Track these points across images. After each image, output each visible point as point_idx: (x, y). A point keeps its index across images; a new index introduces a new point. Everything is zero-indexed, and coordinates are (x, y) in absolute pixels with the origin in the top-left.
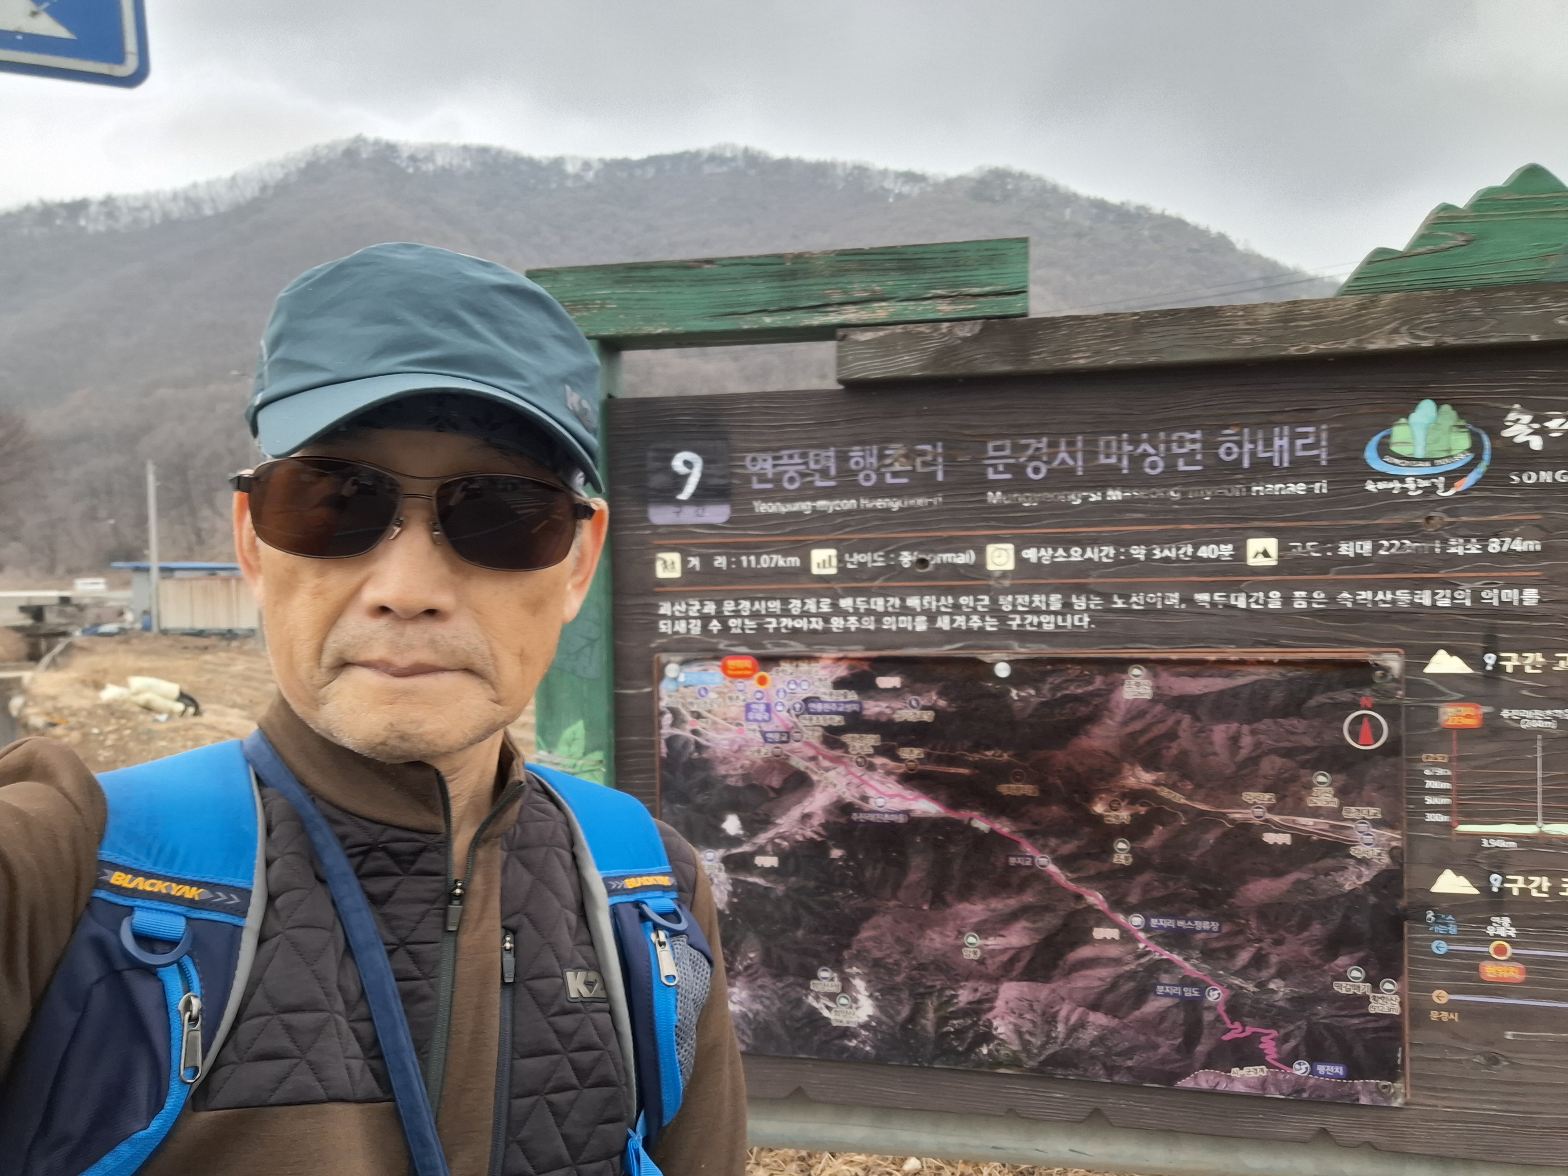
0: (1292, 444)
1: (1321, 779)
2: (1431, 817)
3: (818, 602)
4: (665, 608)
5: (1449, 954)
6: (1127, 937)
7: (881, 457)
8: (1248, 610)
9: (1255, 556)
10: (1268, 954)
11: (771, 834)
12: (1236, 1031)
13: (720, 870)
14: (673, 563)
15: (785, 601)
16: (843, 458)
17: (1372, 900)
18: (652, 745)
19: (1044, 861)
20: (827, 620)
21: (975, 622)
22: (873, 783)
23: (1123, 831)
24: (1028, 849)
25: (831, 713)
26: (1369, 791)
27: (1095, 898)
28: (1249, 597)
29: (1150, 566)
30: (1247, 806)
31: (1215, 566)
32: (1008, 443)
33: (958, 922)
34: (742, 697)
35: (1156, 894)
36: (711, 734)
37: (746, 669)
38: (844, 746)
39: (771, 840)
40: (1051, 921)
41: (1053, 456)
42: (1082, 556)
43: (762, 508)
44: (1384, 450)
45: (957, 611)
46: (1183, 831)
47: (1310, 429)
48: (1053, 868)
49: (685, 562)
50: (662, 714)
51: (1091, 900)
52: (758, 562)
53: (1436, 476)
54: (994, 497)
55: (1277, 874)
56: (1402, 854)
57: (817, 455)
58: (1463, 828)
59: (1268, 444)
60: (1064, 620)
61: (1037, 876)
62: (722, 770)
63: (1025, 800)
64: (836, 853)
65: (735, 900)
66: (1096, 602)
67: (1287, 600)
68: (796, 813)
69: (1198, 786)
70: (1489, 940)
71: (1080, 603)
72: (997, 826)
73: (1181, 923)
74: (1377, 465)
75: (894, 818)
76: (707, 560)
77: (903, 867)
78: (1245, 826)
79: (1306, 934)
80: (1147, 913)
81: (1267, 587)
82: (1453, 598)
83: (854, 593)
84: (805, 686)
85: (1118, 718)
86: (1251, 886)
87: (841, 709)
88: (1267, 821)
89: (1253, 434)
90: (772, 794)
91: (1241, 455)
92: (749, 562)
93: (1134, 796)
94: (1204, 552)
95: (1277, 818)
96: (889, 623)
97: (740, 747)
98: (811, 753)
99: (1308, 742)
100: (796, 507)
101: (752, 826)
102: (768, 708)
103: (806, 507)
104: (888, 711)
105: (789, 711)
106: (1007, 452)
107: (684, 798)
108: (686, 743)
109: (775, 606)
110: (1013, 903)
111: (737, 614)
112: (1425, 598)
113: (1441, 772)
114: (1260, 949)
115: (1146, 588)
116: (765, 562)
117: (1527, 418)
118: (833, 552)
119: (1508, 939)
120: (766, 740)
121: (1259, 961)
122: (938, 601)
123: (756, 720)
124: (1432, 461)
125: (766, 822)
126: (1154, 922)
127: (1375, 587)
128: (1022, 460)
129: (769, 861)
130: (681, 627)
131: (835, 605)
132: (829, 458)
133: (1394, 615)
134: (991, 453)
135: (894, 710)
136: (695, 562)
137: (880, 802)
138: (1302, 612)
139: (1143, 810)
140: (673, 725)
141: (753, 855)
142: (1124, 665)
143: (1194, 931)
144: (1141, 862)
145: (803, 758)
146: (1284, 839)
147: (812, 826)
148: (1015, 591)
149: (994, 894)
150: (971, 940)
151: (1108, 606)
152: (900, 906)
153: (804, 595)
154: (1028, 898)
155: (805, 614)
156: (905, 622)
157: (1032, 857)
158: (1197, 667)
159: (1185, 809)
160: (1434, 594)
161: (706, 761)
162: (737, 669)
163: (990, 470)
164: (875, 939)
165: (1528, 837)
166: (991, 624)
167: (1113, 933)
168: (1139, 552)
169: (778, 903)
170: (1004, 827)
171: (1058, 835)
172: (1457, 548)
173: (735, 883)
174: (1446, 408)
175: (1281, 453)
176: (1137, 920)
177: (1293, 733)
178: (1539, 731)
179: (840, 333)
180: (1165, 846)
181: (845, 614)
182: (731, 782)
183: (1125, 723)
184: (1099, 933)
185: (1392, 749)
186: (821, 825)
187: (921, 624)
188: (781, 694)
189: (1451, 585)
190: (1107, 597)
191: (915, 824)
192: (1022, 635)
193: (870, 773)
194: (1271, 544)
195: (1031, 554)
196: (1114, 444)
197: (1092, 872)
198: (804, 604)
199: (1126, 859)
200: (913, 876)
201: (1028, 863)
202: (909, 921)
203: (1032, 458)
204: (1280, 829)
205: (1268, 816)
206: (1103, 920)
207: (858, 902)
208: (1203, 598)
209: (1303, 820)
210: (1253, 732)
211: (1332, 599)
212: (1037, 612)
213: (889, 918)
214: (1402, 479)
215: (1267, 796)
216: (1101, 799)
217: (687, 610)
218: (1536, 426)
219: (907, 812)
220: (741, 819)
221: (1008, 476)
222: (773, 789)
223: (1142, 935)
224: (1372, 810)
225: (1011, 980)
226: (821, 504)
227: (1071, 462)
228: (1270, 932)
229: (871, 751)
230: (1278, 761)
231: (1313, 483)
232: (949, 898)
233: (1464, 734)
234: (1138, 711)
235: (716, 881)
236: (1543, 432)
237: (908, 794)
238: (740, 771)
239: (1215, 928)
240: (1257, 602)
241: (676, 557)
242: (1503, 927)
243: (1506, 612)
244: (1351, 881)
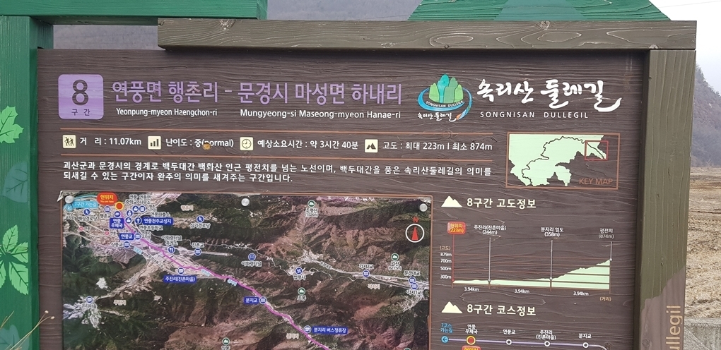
0: (385, 93)
1: (395, 257)
2: (442, 277)
3: (151, 164)
4: (67, 165)
5: (449, 342)
6: (303, 337)
7: (186, 88)
8: (364, 174)
9: (368, 148)
10: (368, 343)
11: (122, 288)
13: (95, 307)
14: (72, 140)
15: (133, 163)
16: (165, 87)
17: (415, 315)
18: (60, 239)
19: (264, 301)
20: (155, 173)
21: (233, 177)
22: (177, 261)
23: (302, 284)
24: (255, 293)
25: (156, 224)
26: (415, 264)
27: (288, 318)
28: (365, 168)
29: (320, 151)
30: (361, 271)
31: (349, 152)
32: (250, 85)
33: (220, 333)
34: (108, 215)
35: (317, 315)
36: (91, 235)
37: (111, 200)
38: (163, 241)
39: (123, 291)
40: (267, 330)
41: (273, 93)
42: (287, 145)
43: (121, 112)
44: (426, 98)
45: (224, 171)
46: (331, 283)
47: (394, 86)
48: (268, 303)
49: (78, 141)
50: (65, 223)
51: (286, 319)
52: (119, 142)
53: (448, 112)
54: (244, 113)
55: (373, 304)
56: (429, 293)
57: (150, 85)
58: (456, 282)
59: (375, 92)
60: (278, 177)
61: (259, 307)
62: (96, 254)
63: (256, 269)
64: (157, 298)
65: (103, 323)
66: (293, 168)
67: (382, 170)
68: (136, 277)
69: (339, 261)
70: (466, 336)
71: (285, 168)
72: (241, 282)
73: (328, 330)
74: (423, 106)
75: (188, 279)
76: (91, 140)
77: (192, 307)
78: (360, 280)
79: (385, 333)
80: (313, 325)
81: (373, 164)
82: (454, 171)
83: (170, 160)
84: (142, 209)
85: (302, 227)
86: (361, 310)
87: (161, 222)
88: (369, 278)
89: (368, 87)
90: (124, 267)
91: (362, 97)
92: (114, 141)
93: (308, 266)
94: (344, 145)
95: (374, 277)
96: (189, 177)
97: (106, 242)
98: (145, 245)
99: (390, 240)
100: (140, 112)
101: (113, 284)
102: (122, 221)
103: (145, 112)
104: (187, 223)
105: (133, 223)
106: (250, 89)
107: (76, 269)
108: (77, 239)
109: (128, 165)
110: (247, 321)
111: (107, 169)
112: (442, 170)
113: (447, 255)
114: (365, 341)
115: (318, 162)
116: (123, 141)
117: (488, 85)
118: (159, 138)
119: (474, 335)
120: (121, 239)
122: (215, 166)
123: (116, 227)
124: (447, 105)
125: (120, 282)
126: (316, 329)
127: (421, 165)
128: (257, 94)
129: (122, 302)
130: (76, 176)
131: (160, 166)
132: (157, 87)
133: (429, 178)
134: (242, 90)
135: (189, 223)
136: (84, 140)
137: (181, 271)
138: (388, 176)
139: (312, 273)
140: (69, 230)
141: (113, 299)
142: (305, 201)
143: (335, 333)
144: (311, 300)
145: (140, 248)
146: (377, 286)
147: (144, 284)
148: (252, 162)
149: (238, 317)
150: (226, 341)
151: (299, 171)
152: (189, 325)
153: (143, 161)
154: (255, 319)
155: (144, 171)
156: (197, 176)
157: (258, 298)
159: (332, 273)
160: (446, 169)
161: (88, 249)
162: (105, 200)
163: (242, 98)
164: (176, 342)
165: (483, 286)
166: (241, 178)
167: (296, 336)
168: (314, 144)
169: (126, 325)
170: (244, 283)
171: (270, 287)
172: (456, 146)
173: (103, 314)
174: (453, 79)
175: (381, 97)
176: (308, 329)
177: (382, 235)
178: (490, 235)
179: (159, 21)
180: (322, 291)
181: (165, 172)
182: (101, 260)
183: (305, 230)
184: (289, 336)
185: (426, 242)
186: (149, 283)
187: (206, 178)
188: (130, 213)
189: (455, 165)
190: (299, 166)
191: (199, 282)
192: (256, 183)
193: (176, 256)
194: (375, 142)
195: (262, 143)
196: (303, 88)
197: (287, 305)
198: (143, 165)
199: (304, 298)
200: (197, 310)
201: (256, 301)
202: (195, 333)
203: (263, 93)
204: (376, 282)
205: (370, 275)
206: (292, 329)
207: (169, 323)
208: (344, 168)
209: (386, 277)
210: (365, 235)
211: (402, 170)
212: (265, 172)
213: (184, 331)
214: (434, 113)
215: (370, 265)
216: (292, 268)
217: (79, 167)
218: (491, 90)
219: (194, 276)
220: (106, 280)
221: (251, 102)
222: (124, 264)
223: (309, 336)
224: (417, 272)
226: (153, 112)
227: (282, 97)
228: (369, 332)
229: (177, 244)
230: (376, 248)
231: (395, 113)
232: (215, 321)
233: (457, 236)
234: (312, 223)
235: (92, 313)
236: (495, 93)
237: (195, 266)
238: (106, 255)
239: (344, 332)
240: (369, 171)
241: (74, 137)
242: (472, 329)
243: (477, 178)
244: (407, 306)
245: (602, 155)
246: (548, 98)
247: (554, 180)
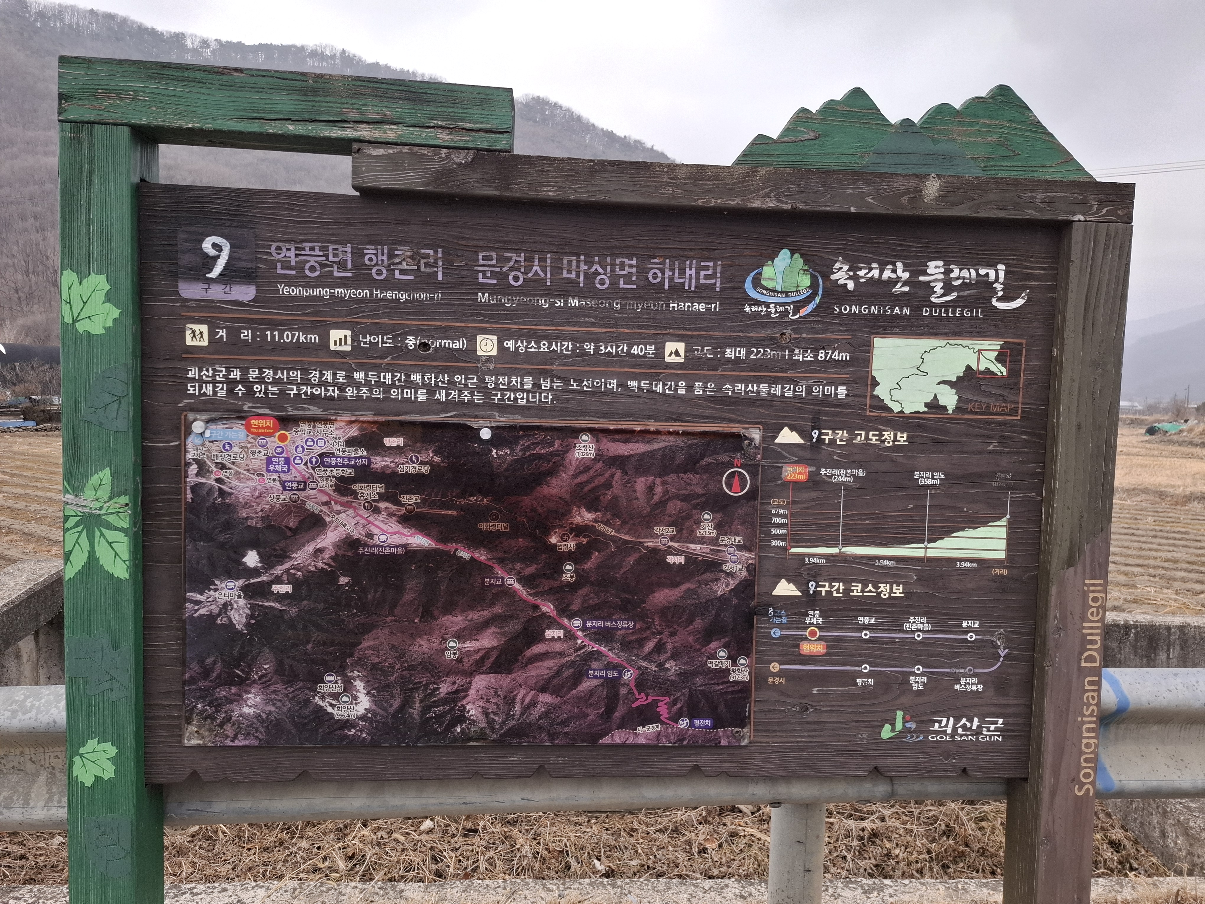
0: (698, 273)
1: (706, 517)
2: (775, 543)
3: (335, 374)
4: (193, 373)
5: (781, 637)
6: (570, 635)
7: (391, 256)
8: (664, 394)
9: (670, 355)
10: (667, 642)
11: (287, 566)
12: (642, 700)
13: (240, 597)
14: (201, 333)
15: (305, 372)
16: (358, 254)
17: (735, 601)
18: (179, 491)
19: (511, 581)
20: (342, 389)
21: (466, 396)
22: (376, 523)
23: (570, 556)
24: (500, 572)
25: (343, 466)
26: (737, 525)
27: (548, 608)
28: (664, 385)
29: (597, 359)
30: (657, 536)
31: (641, 361)
32: (494, 254)
33: (443, 631)
34: (263, 452)
35: (591, 602)
36: (234, 483)
37: (268, 427)
38: (354, 494)
39: (287, 571)
40: (515, 626)
41: (528, 269)
42: (548, 348)
43: (286, 290)
44: (757, 283)
45: (453, 387)
46: (612, 555)
47: (711, 264)
48: (517, 586)
49: (212, 334)
50: (188, 465)
51: (545, 609)
52: (281, 336)
53: (788, 304)
54: (483, 297)
55: (674, 585)
56: (755, 569)
57: (334, 249)
58: (794, 550)
59: (682, 272)
60: (534, 397)
61: (505, 592)
62: (244, 513)
63: (499, 534)
64: (343, 580)
65: (253, 622)
66: (558, 383)
67: (690, 388)
68: (310, 548)
69: (624, 522)
70: (806, 628)
71: (546, 384)
72: (477, 555)
73: (608, 624)
74: (753, 294)
75: (393, 550)
76: (234, 333)
77: (400, 589)
78: (655, 551)
79: (691, 627)
80: (585, 617)
81: (677, 378)
82: (795, 391)
83: (367, 368)
84: (320, 443)
85: (570, 473)
86: (656, 595)
87: (352, 463)
88: (669, 547)
89: (672, 264)
90: (289, 533)
91: (663, 279)
92: (273, 337)
93: (579, 531)
94: (635, 350)
95: (676, 545)
96: (395, 394)
97: (260, 494)
98: (325, 499)
99: (699, 490)
100: (316, 292)
101: (269, 560)
102: (287, 461)
103: (325, 292)
104: (392, 465)
105: (306, 464)
106: (494, 262)
107: (208, 537)
108: (211, 489)
109: (296, 375)
110: (486, 614)
111: (261, 380)
112: (777, 390)
113: (781, 511)
114: (661, 639)
115: (594, 375)
116: (288, 337)
117: (846, 268)
118: (348, 333)
119: (817, 625)
120: (284, 488)
121: (659, 648)
122: (436, 378)
123: (277, 472)
124: (787, 294)
125: (283, 556)
126: (589, 623)
127: (747, 381)
128: (505, 269)
129: (285, 589)
130: (209, 389)
131: (349, 377)
132: (346, 253)
133: (758, 402)
134: (481, 262)
135: (397, 465)
136: (222, 333)
137: (383, 538)
138: (699, 397)
139: (585, 541)
140: (198, 475)
141: (270, 583)
142: (576, 432)
143: (617, 629)
144: (582, 579)
145: (317, 503)
146: (680, 560)
147: (323, 559)
148: (497, 373)
149: (472, 608)
150: (452, 644)
151: (566, 388)
152: (395, 621)
153: (322, 367)
154: (498, 609)
155: (323, 383)
156: (409, 394)
157: (503, 578)
158: (627, 435)
159: (614, 539)
160: (783, 388)
161: (229, 505)
162: (259, 428)
163: (480, 275)
164: (373, 648)
165: (832, 555)
166: (478, 398)
167: (560, 633)
168: (590, 348)
169: (292, 624)
170: (482, 556)
171: (522, 561)
172: (798, 356)
173: (253, 607)
174: (797, 256)
175: (690, 280)
176: (577, 623)
177: (689, 484)
178: (843, 483)
179: (356, 146)
180: (598, 567)
181: (358, 385)
182: (252, 523)
183: (575, 476)
184: (550, 634)
185: (752, 495)
186: (331, 558)
187: (422, 396)
188: (300, 450)
189: (794, 382)
190: (566, 381)
191: (411, 555)
192: (502, 408)
193: (375, 515)
194: (681, 347)
195: (510, 344)
196: (574, 263)
197: (546, 588)
198: (322, 375)
199: (572, 577)
200: (407, 597)
201: (499, 583)
202: (403, 632)
203: (512, 269)
204: (678, 553)
205: (670, 543)
206: (553, 623)
207: (362, 619)
208: (633, 384)
209: (693, 546)
210: (663, 483)
211: (719, 389)
212: (514, 390)
213: (386, 631)
214: (767, 305)
215: (671, 529)
216: (555, 533)
217: (214, 376)
218: (851, 273)
219: (405, 546)
220: (259, 554)
221: (495, 281)
222: (290, 529)
223: (580, 634)
224: (738, 539)
225: (481, 673)
226: (339, 291)
227: (542, 275)
228: (667, 627)
229: (377, 497)
230: (679, 504)
231: (711, 304)
232: (436, 613)
233: (797, 484)
234: (585, 467)
235: (235, 606)
236: (855, 278)
237: (406, 531)
238: (260, 514)
239: (631, 626)
240: (670, 389)
241: (204, 328)
242: (815, 618)
243: (827, 401)
244: (722, 588)
245: (1000, 370)
246: (928, 287)
247: (934, 406)
